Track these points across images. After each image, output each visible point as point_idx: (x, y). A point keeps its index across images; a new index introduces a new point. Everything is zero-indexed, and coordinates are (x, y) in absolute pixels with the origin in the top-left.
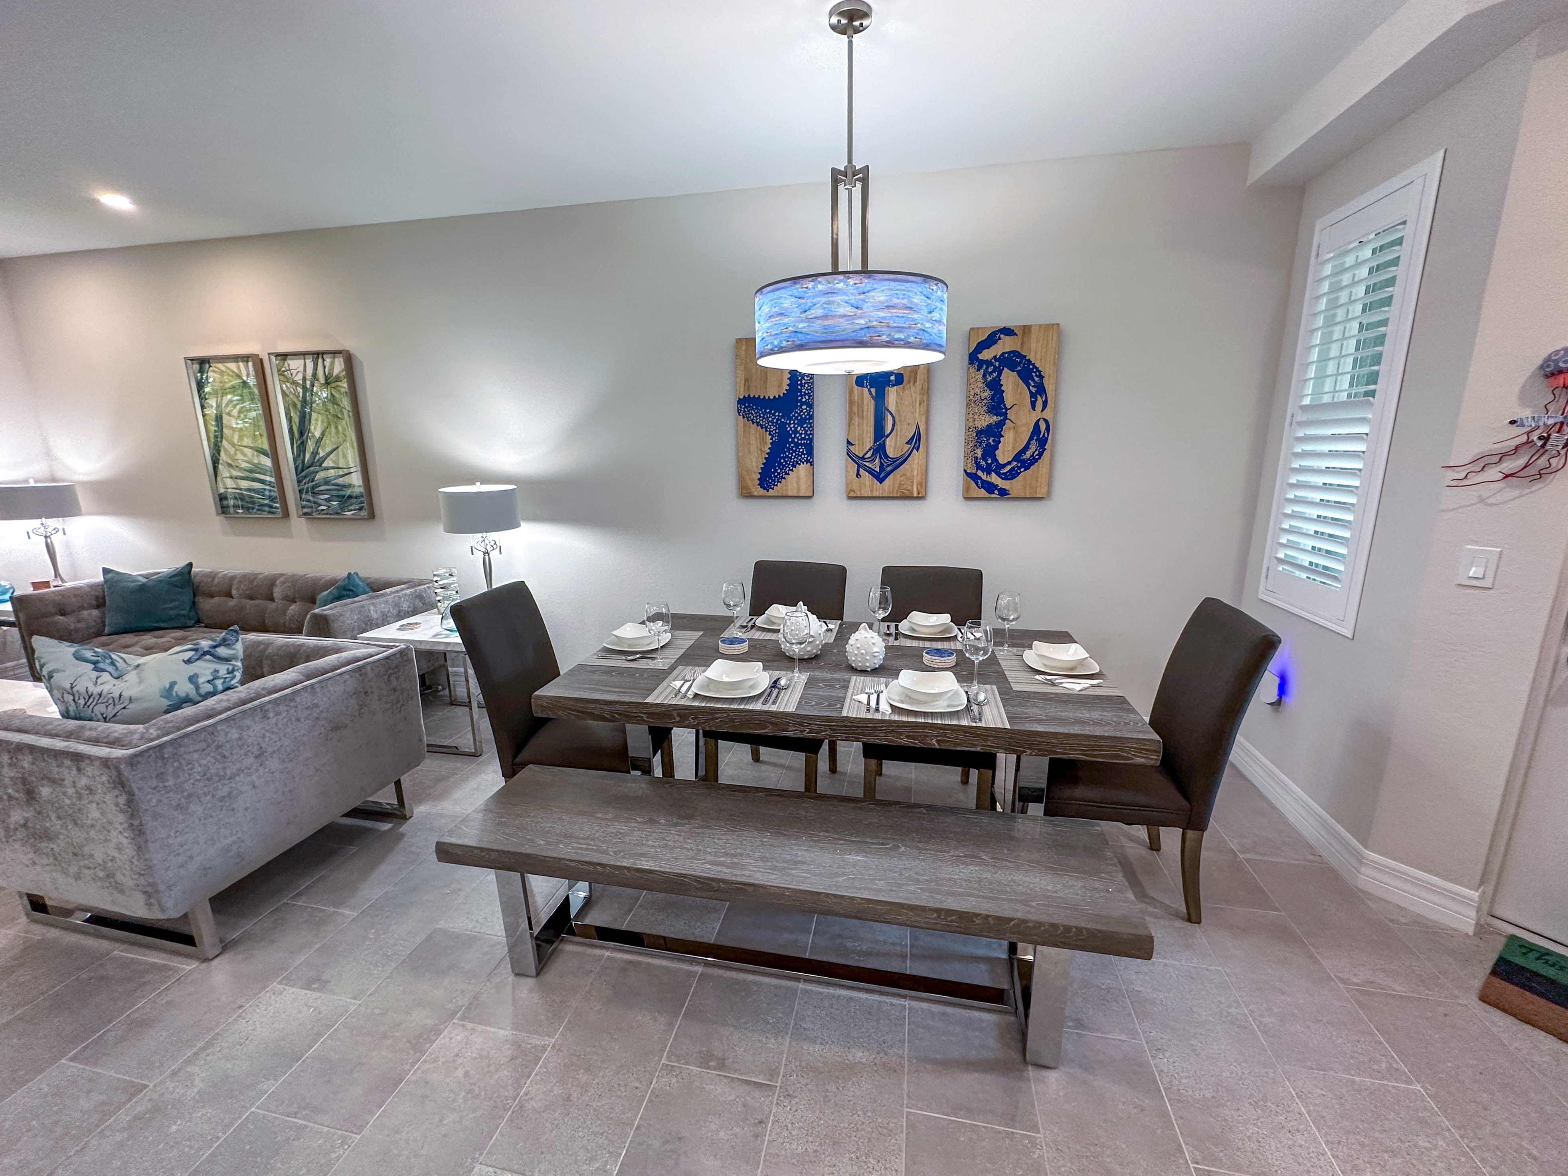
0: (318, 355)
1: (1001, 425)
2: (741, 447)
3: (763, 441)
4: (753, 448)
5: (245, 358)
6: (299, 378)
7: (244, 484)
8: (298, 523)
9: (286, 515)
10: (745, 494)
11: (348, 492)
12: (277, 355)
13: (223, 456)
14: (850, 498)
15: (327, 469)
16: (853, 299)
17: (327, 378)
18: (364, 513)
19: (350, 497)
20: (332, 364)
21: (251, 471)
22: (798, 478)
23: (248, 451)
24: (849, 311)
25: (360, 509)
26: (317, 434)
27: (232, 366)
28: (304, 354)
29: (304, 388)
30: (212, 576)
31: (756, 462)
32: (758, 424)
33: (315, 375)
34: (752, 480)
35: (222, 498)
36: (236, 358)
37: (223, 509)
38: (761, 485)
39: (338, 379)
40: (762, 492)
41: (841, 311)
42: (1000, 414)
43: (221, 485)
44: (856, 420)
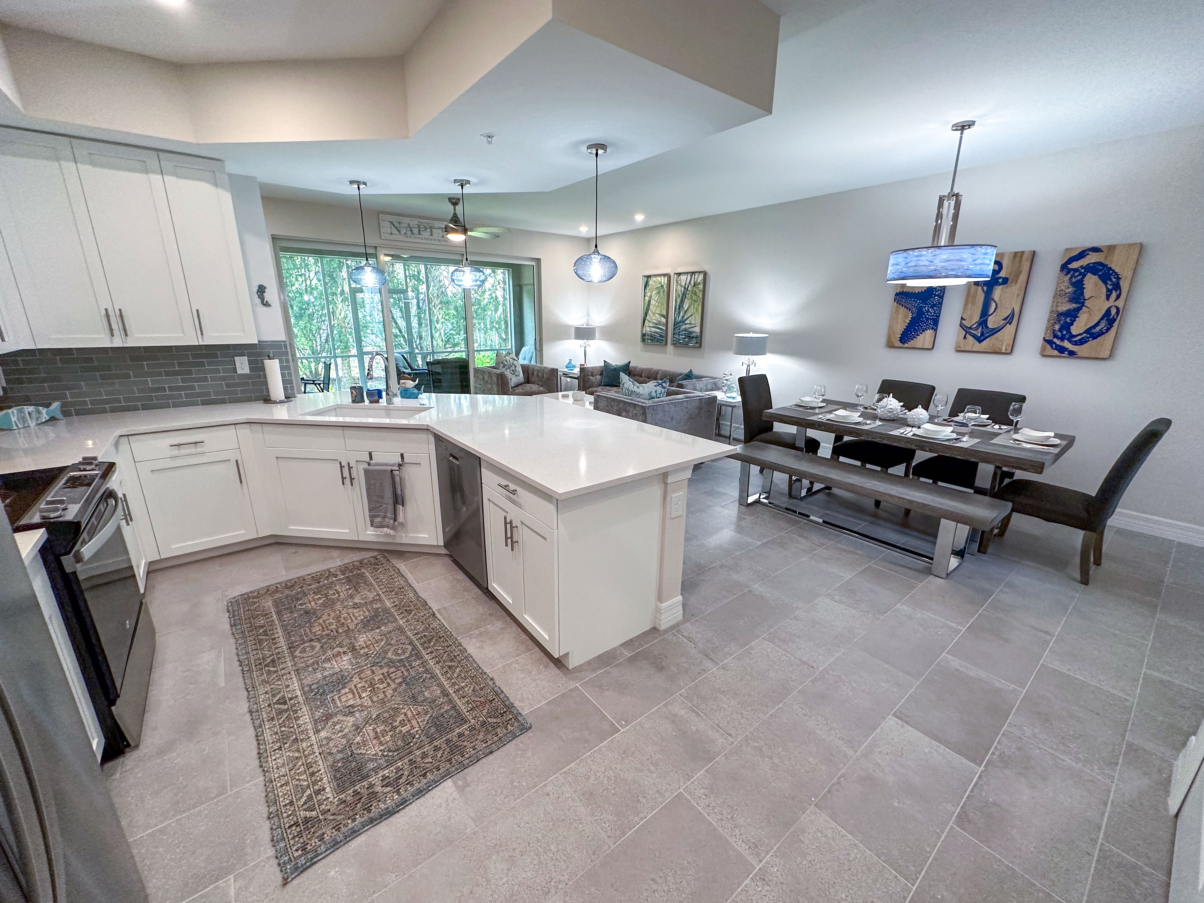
0: (693, 273)
1: (1078, 309)
2: (893, 319)
3: (906, 317)
4: (900, 321)
5: (664, 275)
6: (683, 284)
7: (653, 330)
8: (670, 347)
9: (666, 344)
10: (890, 345)
11: (693, 335)
12: (676, 274)
13: (648, 318)
14: (958, 351)
15: (686, 324)
16: (929, 258)
17: (694, 283)
18: (697, 345)
19: (693, 337)
20: (698, 277)
21: (656, 324)
22: (925, 338)
23: (657, 315)
24: (927, 263)
25: (696, 343)
26: (686, 309)
27: (659, 279)
28: (688, 273)
29: (685, 288)
30: (636, 368)
31: (900, 328)
32: (905, 307)
33: (690, 282)
34: (895, 338)
35: (644, 335)
36: (660, 275)
37: (643, 340)
38: (901, 341)
39: (699, 284)
40: (901, 345)
41: (923, 263)
42: (1079, 303)
43: (644, 330)
44: (970, 306)
